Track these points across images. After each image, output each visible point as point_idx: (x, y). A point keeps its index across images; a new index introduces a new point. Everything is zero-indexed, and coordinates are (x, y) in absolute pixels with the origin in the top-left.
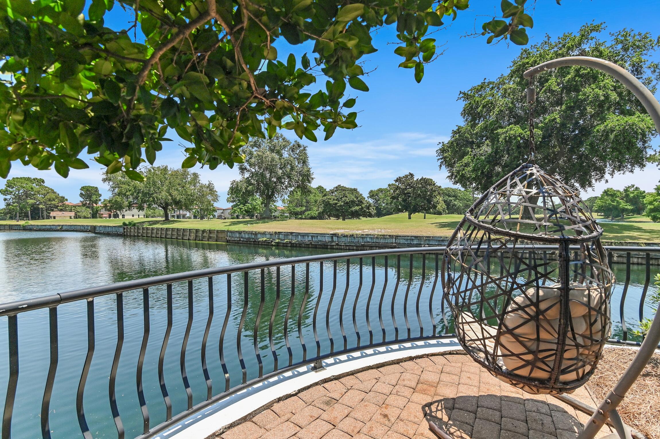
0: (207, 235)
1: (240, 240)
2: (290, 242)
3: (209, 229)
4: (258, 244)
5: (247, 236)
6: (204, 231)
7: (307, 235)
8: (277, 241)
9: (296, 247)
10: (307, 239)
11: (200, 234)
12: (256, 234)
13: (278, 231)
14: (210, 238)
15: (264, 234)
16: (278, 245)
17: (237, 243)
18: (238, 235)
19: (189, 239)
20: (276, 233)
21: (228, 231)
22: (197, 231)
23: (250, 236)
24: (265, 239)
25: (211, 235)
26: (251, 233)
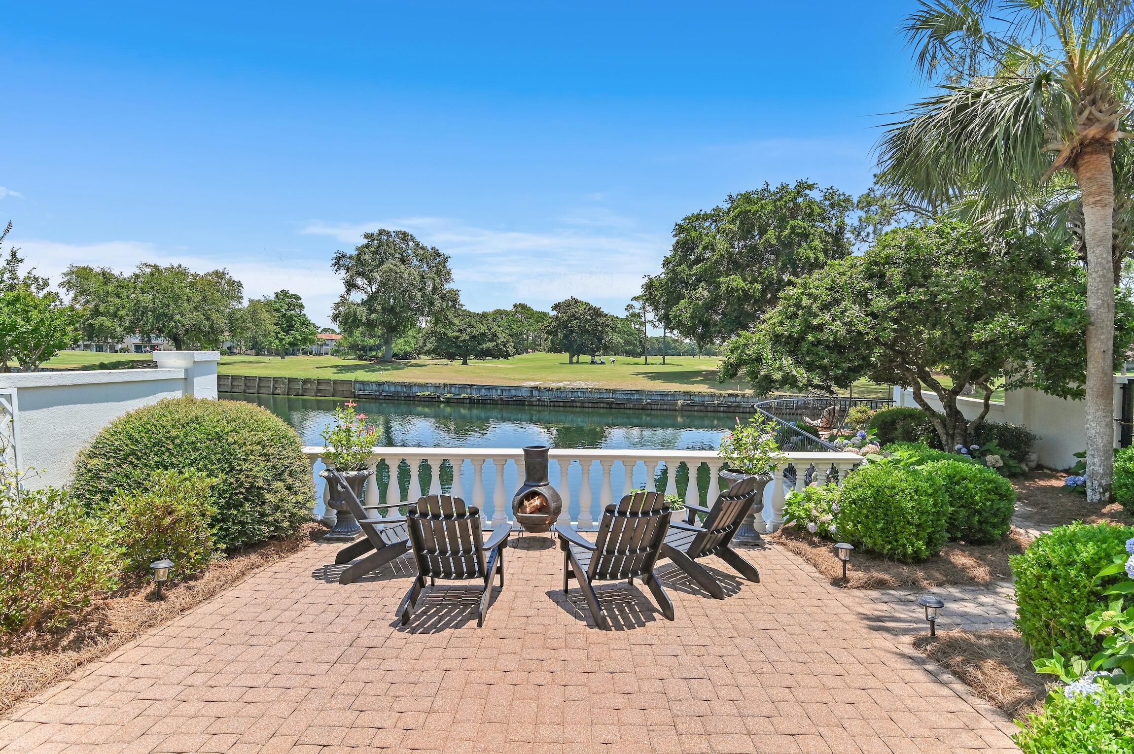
0: (315, 387)
1: (381, 395)
2: (470, 398)
3: (316, 378)
4: (414, 401)
5: (392, 389)
6: (305, 381)
7: (496, 388)
8: (449, 396)
9: (478, 403)
10: (495, 394)
11: (299, 386)
12: (410, 386)
13: (448, 382)
14: (318, 391)
15: (425, 386)
16: (448, 401)
17: (376, 398)
18: (375, 387)
19: (273, 394)
20: (445, 385)
21: (356, 382)
22: (291, 380)
23: (399, 389)
24: (427, 393)
25: (320, 387)
26: (403, 385)
